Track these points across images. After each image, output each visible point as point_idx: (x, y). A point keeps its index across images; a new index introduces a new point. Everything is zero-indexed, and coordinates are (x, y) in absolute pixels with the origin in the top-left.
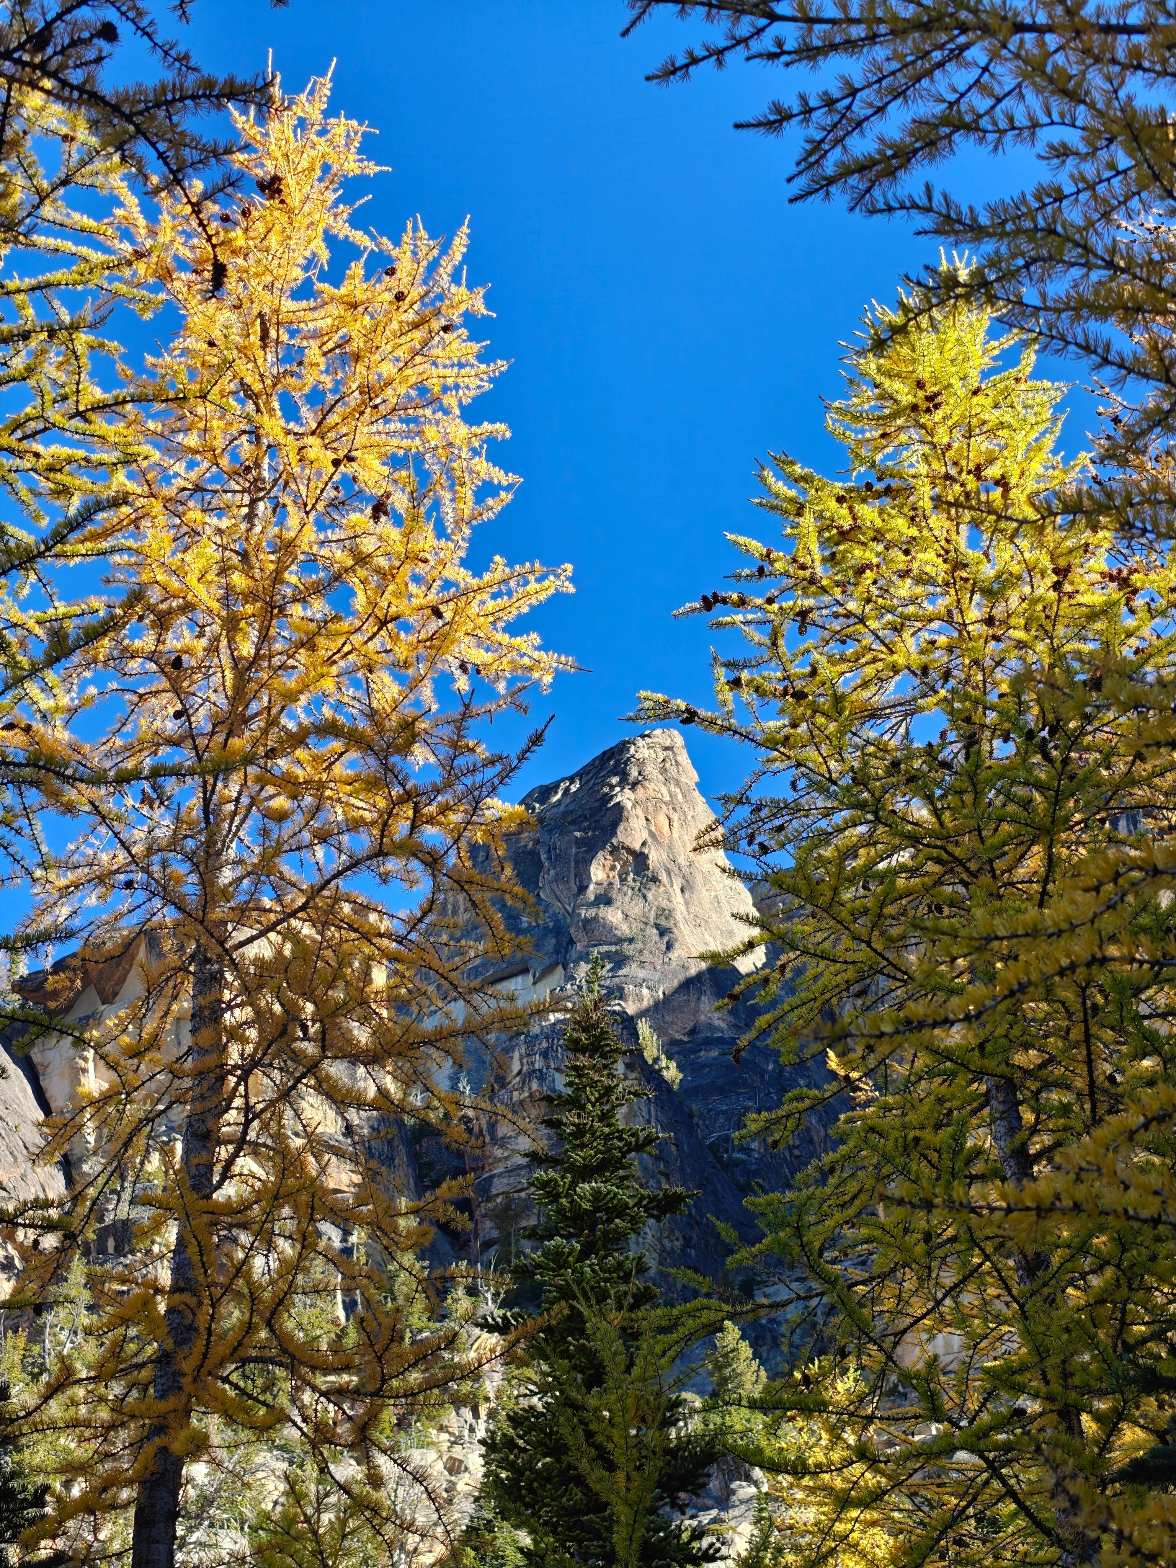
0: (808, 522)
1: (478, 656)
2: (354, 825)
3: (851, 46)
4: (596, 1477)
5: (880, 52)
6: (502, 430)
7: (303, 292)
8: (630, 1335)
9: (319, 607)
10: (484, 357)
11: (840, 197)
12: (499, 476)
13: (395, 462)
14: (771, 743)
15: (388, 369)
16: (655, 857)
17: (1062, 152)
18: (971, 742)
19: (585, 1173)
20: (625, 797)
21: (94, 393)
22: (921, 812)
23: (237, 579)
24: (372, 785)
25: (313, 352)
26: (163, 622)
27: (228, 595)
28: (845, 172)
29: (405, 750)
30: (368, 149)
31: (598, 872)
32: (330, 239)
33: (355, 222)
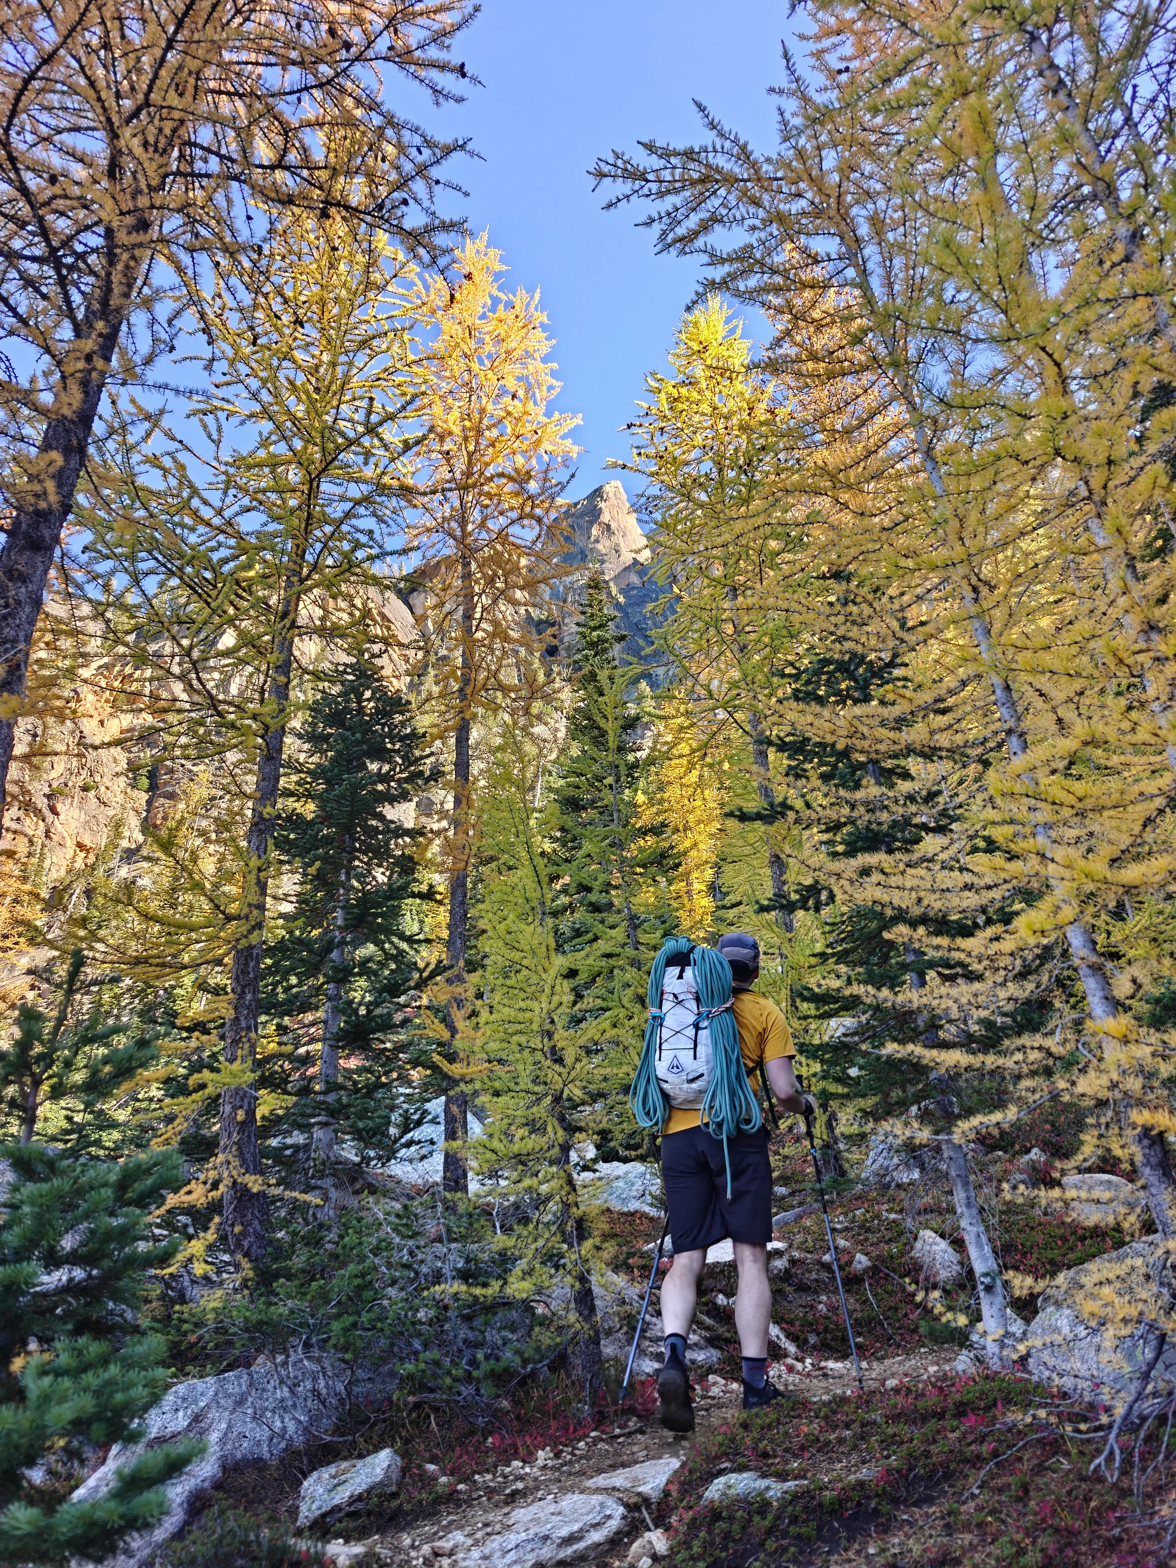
0: (663, 396)
1: (550, 448)
2: (512, 509)
3: (677, 191)
4: (602, 723)
5: (687, 194)
6: (555, 366)
7: (483, 317)
8: (611, 678)
9: (495, 432)
10: (548, 339)
11: (673, 251)
12: (555, 382)
13: (519, 379)
14: (652, 475)
15: (514, 345)
16: (613, 526)
17: (753, 228)
18: (720, 471)
19: (595, 629)
20: (602, 505)
21: (411, 357)
22: (703, 497)
23: (467, 423)
24: (517, 494)
25: (487, 338)
26: (442, 438)
27: (464, 429)
28: (675, 241)
29: (527, 482)
30: (502, 260)
31: (595, 531)
32: (491, 296)
33: (500, 289)
